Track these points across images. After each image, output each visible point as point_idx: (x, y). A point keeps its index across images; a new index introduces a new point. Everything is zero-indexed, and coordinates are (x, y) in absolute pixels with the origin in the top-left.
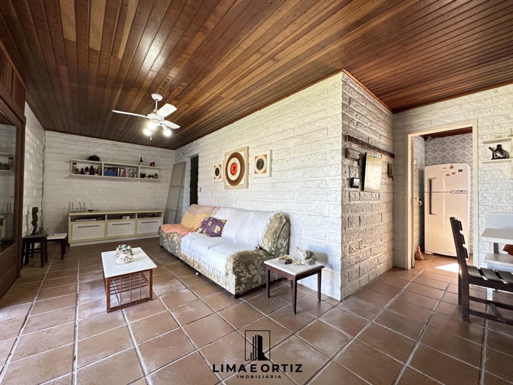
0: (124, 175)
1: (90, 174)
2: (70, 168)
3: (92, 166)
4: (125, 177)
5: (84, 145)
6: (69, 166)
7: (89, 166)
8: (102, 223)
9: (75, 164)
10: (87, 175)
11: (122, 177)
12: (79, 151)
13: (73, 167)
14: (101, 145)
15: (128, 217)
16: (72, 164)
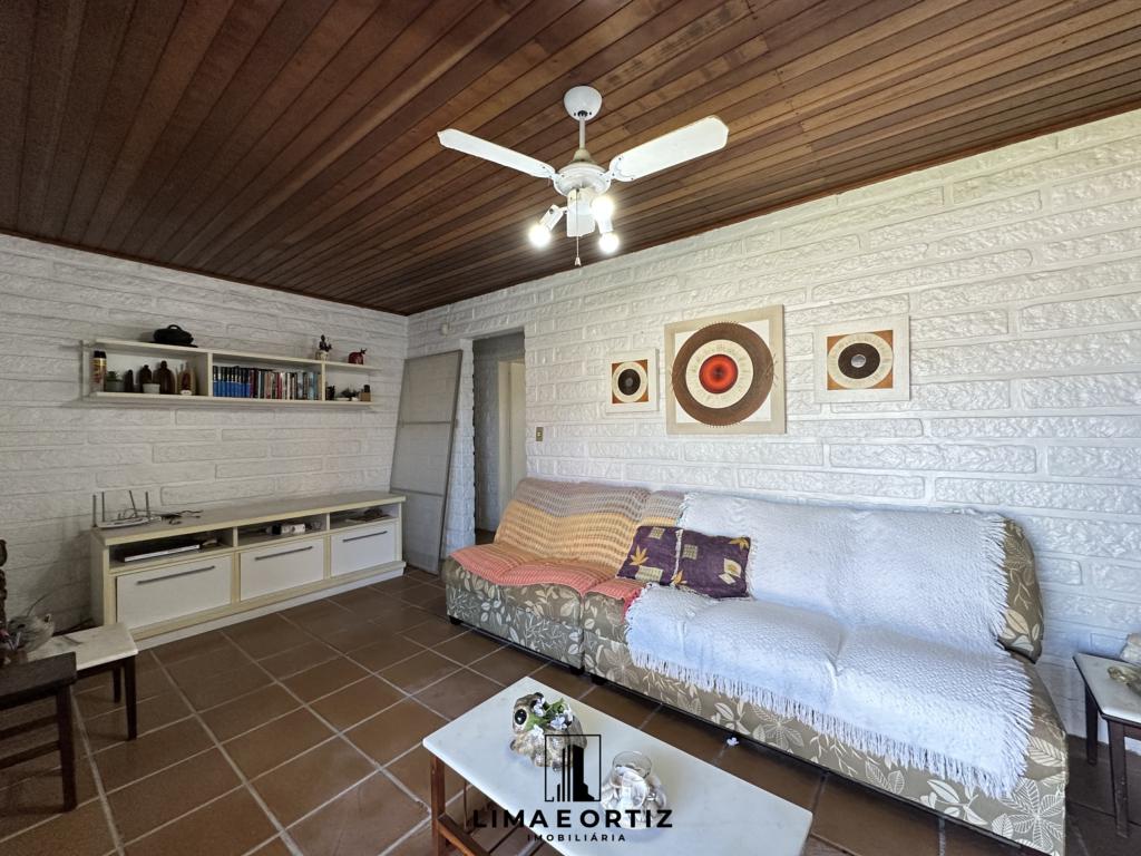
0: (277, 394)
1: (162, 391)
2: (81, 369)
3: (164, 364)
4: (279, 397)
5: (128, 288)
6: (76, 365)
7: (152, 363)
8: (220, 559)
9: (103, 355)
10: (153, 393)
11: (271, 400)
12: (111, 311)
13: (96, 367)
14: (189, 293)
15: (300, 528)
16: (86, 355)
